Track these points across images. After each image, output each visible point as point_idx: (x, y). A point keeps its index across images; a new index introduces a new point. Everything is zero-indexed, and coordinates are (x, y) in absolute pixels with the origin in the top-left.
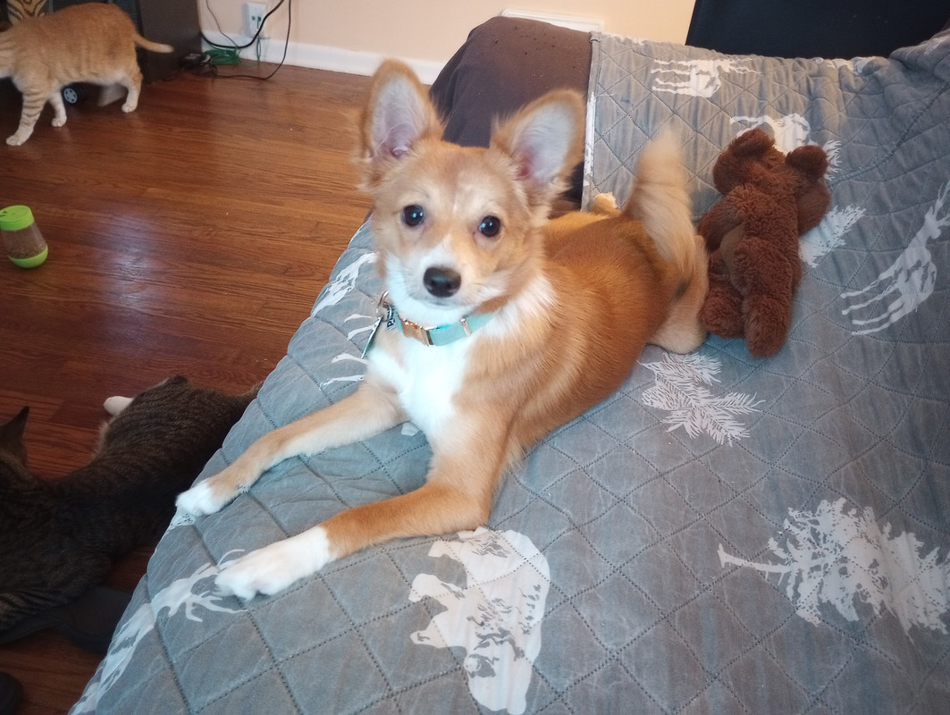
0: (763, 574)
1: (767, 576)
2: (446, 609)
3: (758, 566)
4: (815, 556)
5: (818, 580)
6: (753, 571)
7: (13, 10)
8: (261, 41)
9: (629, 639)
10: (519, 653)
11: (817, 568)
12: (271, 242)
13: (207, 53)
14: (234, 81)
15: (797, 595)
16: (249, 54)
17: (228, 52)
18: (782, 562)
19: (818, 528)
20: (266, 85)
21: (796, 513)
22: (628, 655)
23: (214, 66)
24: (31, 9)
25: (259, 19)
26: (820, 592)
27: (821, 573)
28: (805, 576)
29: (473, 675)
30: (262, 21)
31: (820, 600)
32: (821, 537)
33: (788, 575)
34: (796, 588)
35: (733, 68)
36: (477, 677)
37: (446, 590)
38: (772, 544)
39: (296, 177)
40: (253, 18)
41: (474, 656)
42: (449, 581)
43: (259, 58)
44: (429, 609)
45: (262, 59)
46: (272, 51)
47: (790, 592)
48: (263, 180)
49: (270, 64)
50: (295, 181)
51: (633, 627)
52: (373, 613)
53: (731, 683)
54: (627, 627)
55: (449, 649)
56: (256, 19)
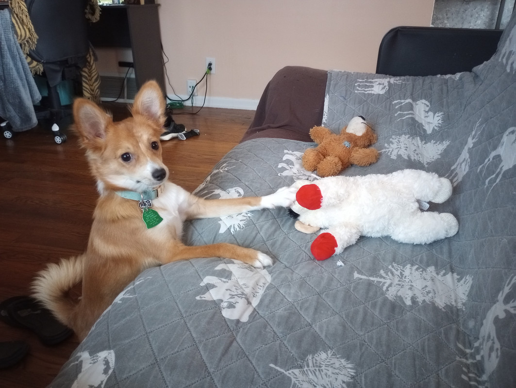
0: (373, 281)
1: (375, 282)
2: (216, 287)
3: (372, 279)
4: (399, 281)
5: (398, 288)
6: (369, 280)
7: (85, 89)
8: (194, 97)
9: (300, 299)
10: (249, 303)
11: (399, 285)
12: (192, 184)
13: (169, 104)
14: (180, 116)
15: (387, 290)
16: (188, 104)
17: (178, 103)
18: (384, 278)
19: (403, 273)
20: (195, 116)
21: (396, 265)
22: (298, 304)
23: (171, 110)
24: (93, 88)
25: (193, 87)
26: (398, 292)
27: (400, 287)
28: (393, 285)
29: (224, 308)
30: (194, 88)
31: (397, 294)
32: (404, 276)
33: (385, 283)
34: (387, 288)
35: (395, 82)
36: (225, 309)
37: (220, 281)
38: (382, 272)
39: (206, 155)
40: (190, 87)
41: (226, 302)
42: (222, 277)
43: (192, 104)
44: (209, 287)
45: (194, 105)
46: (198, 102)
47: (384, 288)
48: (191, 157)
49: (197, 107)
50: (206, 157)
51: (302, 295)
52: (182, 292)
53: (344, 316)
54: (300, 295)
55: (214, 301)
56: (192, 87)
